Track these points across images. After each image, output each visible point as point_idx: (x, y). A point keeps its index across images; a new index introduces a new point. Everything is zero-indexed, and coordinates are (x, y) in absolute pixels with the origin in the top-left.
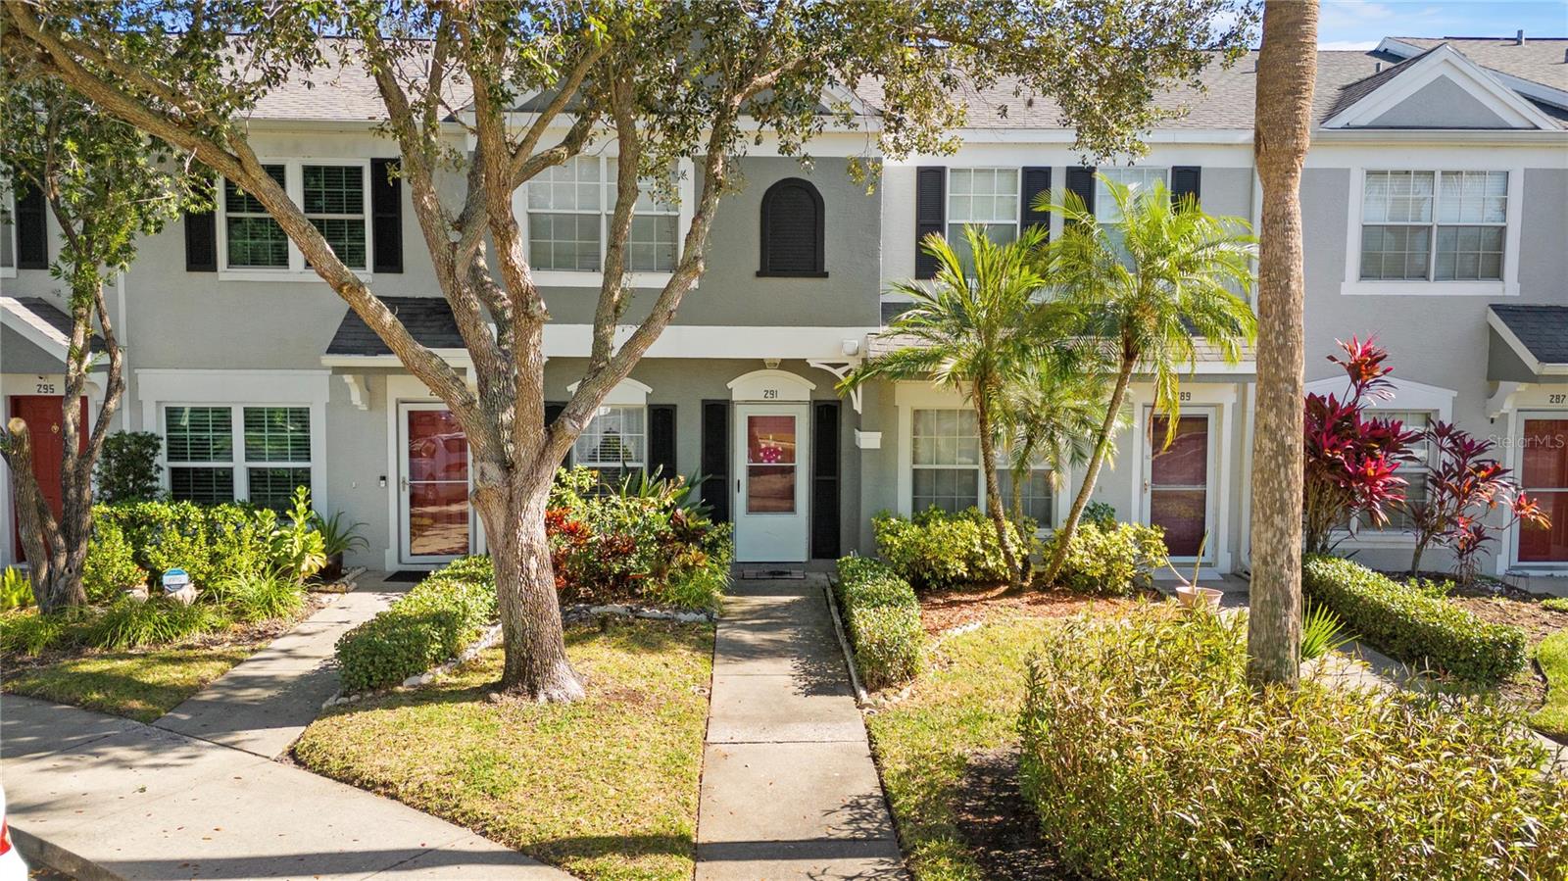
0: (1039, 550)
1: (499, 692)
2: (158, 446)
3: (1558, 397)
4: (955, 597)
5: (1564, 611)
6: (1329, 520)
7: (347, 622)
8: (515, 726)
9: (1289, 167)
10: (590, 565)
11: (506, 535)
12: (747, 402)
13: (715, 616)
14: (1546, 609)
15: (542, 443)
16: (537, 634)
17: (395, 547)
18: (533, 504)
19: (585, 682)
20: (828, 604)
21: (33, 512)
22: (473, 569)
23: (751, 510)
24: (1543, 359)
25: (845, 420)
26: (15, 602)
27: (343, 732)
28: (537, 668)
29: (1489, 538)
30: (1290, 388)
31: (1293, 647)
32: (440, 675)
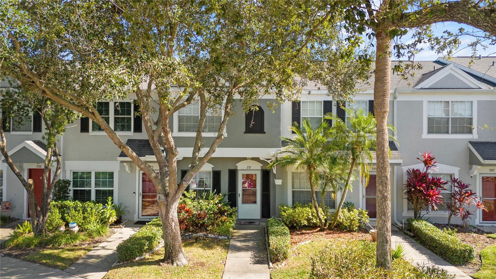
0: (330, 217)
1: (163, 263)
2: (70, 184)
3: (492, 170)
4: (304, 232)
5: (494, 238)
6: (420, 208)
7: (122, 238)
8: (166, 273)
9: (383, 116)
10: (193, 221)
11: (166, 216)
12: (242, 170)
13: (230, 237)
14: (488, 237)
15: (177, 189)
16: (174, 245)
17: (137, 214)
18: (173, 207)
19: (188, 260)
20: (265, 233)
21: (34, 206)
22: (159, 222)
23: (243, 202)
24: (484, 159)
25: (271, 175)
26: (27, 231)
27: (117, 274)
28: (174, 255)
29: (471, 214)
30: (386, 179)
31: (389, 255)
32: (147, 256)
